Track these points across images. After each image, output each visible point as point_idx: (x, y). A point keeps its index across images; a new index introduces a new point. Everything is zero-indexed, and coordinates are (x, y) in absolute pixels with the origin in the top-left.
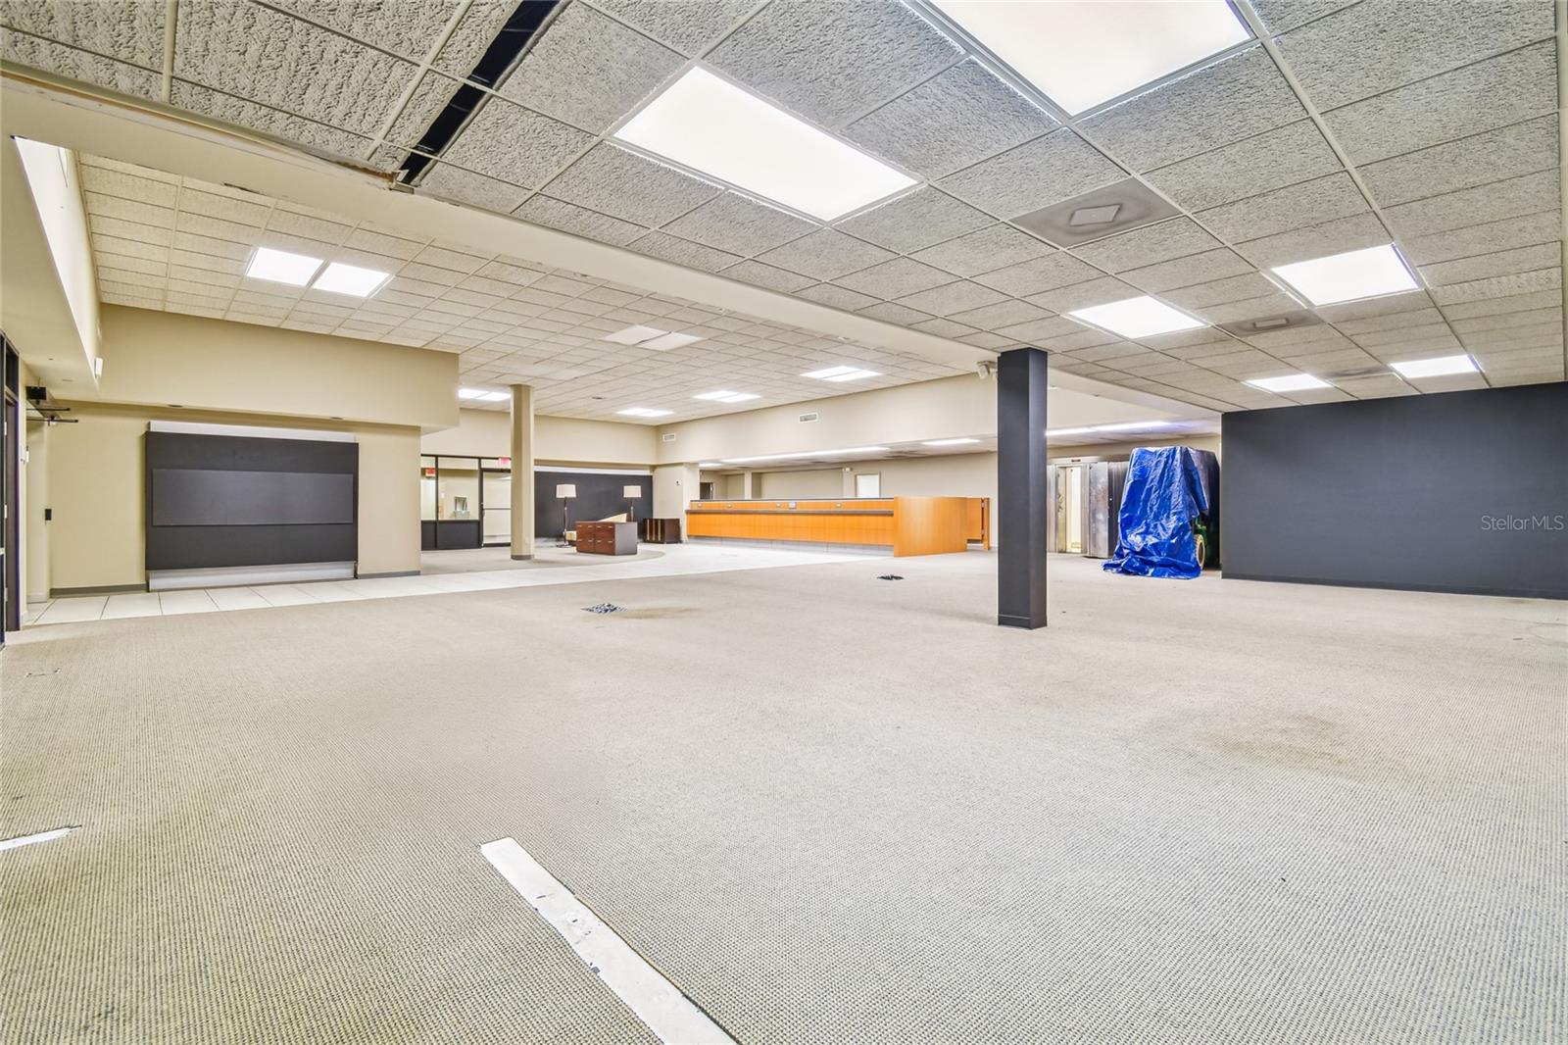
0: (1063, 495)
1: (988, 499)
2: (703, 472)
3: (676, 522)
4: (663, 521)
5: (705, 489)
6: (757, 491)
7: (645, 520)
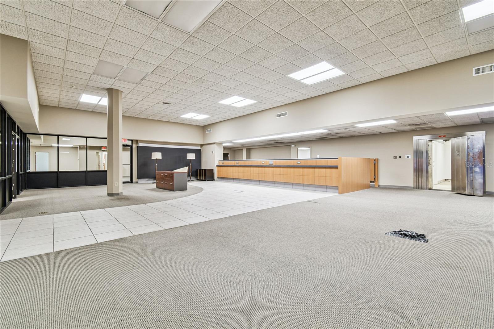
0: (431, 157)
1: (378, 159)
2: (225, 148)
3: (212, 171)
4: (205, 170)
5: (225, 156)
6: (248, 157)
7: (197, 170)
